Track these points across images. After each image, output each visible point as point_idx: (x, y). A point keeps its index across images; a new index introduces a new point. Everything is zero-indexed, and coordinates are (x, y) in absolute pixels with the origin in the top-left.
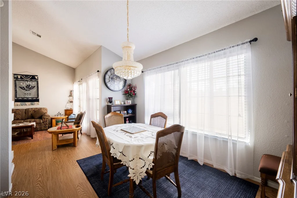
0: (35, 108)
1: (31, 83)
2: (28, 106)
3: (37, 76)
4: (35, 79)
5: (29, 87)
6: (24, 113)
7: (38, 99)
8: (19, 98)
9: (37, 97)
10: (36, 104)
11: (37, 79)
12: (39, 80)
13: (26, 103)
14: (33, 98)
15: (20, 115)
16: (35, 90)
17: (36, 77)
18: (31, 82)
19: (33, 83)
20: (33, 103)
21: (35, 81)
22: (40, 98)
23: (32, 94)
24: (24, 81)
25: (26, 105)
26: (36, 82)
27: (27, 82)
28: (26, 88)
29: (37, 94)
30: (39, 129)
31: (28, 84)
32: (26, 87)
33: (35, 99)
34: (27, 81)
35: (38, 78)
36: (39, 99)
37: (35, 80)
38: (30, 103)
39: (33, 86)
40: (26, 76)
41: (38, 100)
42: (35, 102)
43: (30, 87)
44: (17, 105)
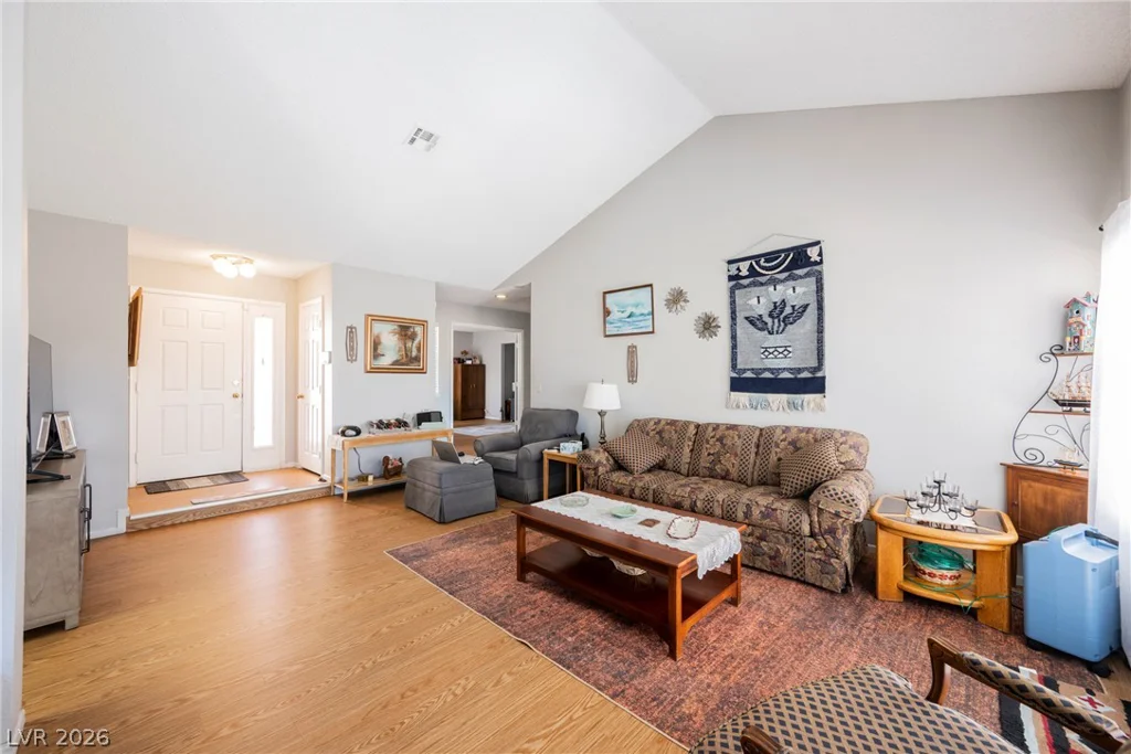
0: (801, 430)
1: (791, 291)
2: (773, 413)
3: (818, 243)
4: (807, 263)
5: (783, 316)
6: (754, 450)
7: (819, 374)
8: (745, 370)
9: (814, 364)
10: (812, 405)
11: (816, 263)
12: (826, 268)
13: (771, 397)
14: (800, 370)
15: (736, 455)
16: (808, 322)
17: (813, 253)
18: (791, 283)
19: (798, 290)
20: (798, 398)
21: (807, 275)
22: (829, 371)
23: (788, 351)
24: (762, 284)
25: (767, 406)
26: (814, 279)
27: (771, 288)
28: (769, 321)
29: (814, 345)
30: (790, 567)
31: (778, 299)
32: (771, 315)
33: (810, 375)
34: (774, 282)
35: (820, 254)
36: (823, 378)
37: (805, 270)
38: (784, 397)
39: (798, 303)
40: (770, 256)
42: (807, 397)
43: (788, 310)
44: (738, 407)
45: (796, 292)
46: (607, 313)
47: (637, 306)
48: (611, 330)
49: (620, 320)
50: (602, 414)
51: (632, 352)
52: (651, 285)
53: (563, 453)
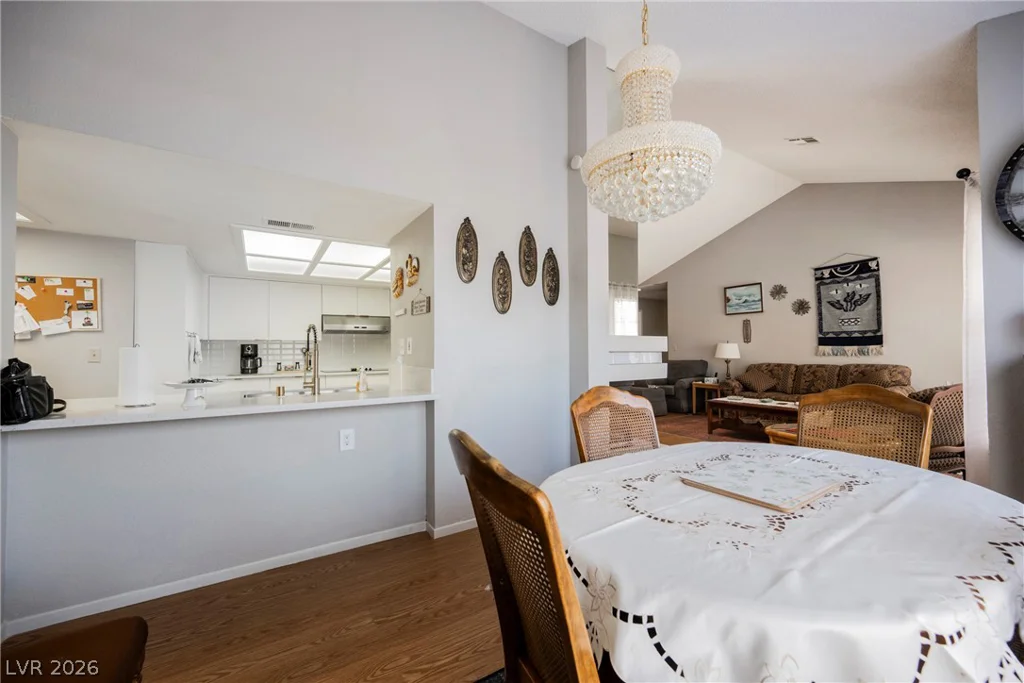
0: (868, 365)
1: (858, 286)
2: (850, 357)
3: (875, 259)
4: (869, 269)
5: (853, 301)
6: (836, 378)
7: (879, 334)
8: (828, 333)
9: (876, 328)
10: (874, 351)
11: (875, 270)
12: (882, 273)
13: (847, 348)
14: (866, 332)
15: (824, 381)
16: (870, 305)
17: (873, 265)
18: (860, 282)
19: (863, 286)
20: (865, 348)
21: (869, 277)
22: (886, 331)
23: (858, 321)
24: (839, 282)
25: (845, 353)
26: (873, 279)
27: (845, 285)
28: (844, 304)
29: (875, 317)
31: (850, 291)
32: (845, 300)
33: (872, 335)
34: (847, 281)
35: (877, 265)
36: (882, 336)
37: (868, 274)
38: (855, 348)
39: (864, 293)
40: (844, 266)
41: (878, 340)
42: (871, 347)
43: (857, 297)
44: (824, 354)
45: (863, 287)
46: (727, 300)
47: (749, 296)
48: (729, 310)
49: (737, 304)
50: (727, 361)
51: (746, 324)
52: (760, 284)
53: (707, 383)
